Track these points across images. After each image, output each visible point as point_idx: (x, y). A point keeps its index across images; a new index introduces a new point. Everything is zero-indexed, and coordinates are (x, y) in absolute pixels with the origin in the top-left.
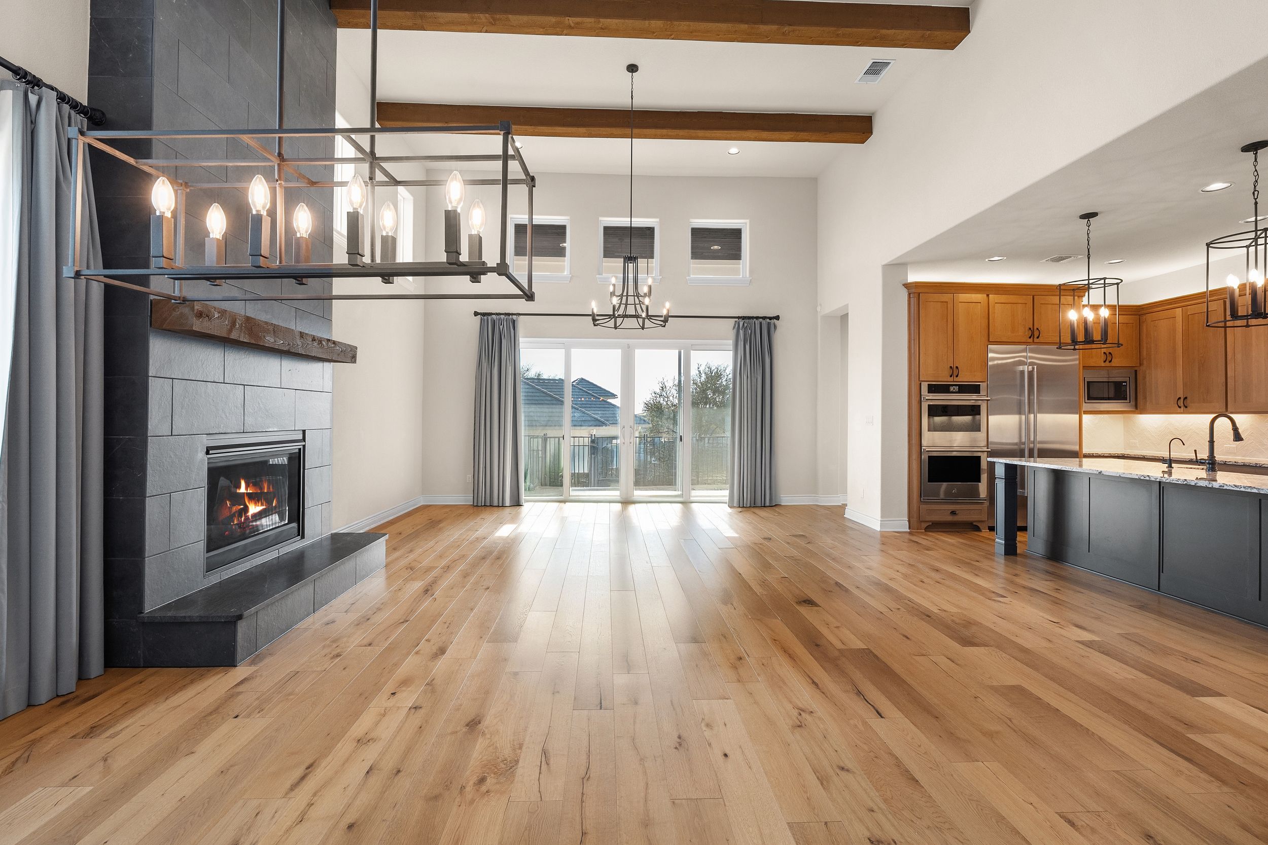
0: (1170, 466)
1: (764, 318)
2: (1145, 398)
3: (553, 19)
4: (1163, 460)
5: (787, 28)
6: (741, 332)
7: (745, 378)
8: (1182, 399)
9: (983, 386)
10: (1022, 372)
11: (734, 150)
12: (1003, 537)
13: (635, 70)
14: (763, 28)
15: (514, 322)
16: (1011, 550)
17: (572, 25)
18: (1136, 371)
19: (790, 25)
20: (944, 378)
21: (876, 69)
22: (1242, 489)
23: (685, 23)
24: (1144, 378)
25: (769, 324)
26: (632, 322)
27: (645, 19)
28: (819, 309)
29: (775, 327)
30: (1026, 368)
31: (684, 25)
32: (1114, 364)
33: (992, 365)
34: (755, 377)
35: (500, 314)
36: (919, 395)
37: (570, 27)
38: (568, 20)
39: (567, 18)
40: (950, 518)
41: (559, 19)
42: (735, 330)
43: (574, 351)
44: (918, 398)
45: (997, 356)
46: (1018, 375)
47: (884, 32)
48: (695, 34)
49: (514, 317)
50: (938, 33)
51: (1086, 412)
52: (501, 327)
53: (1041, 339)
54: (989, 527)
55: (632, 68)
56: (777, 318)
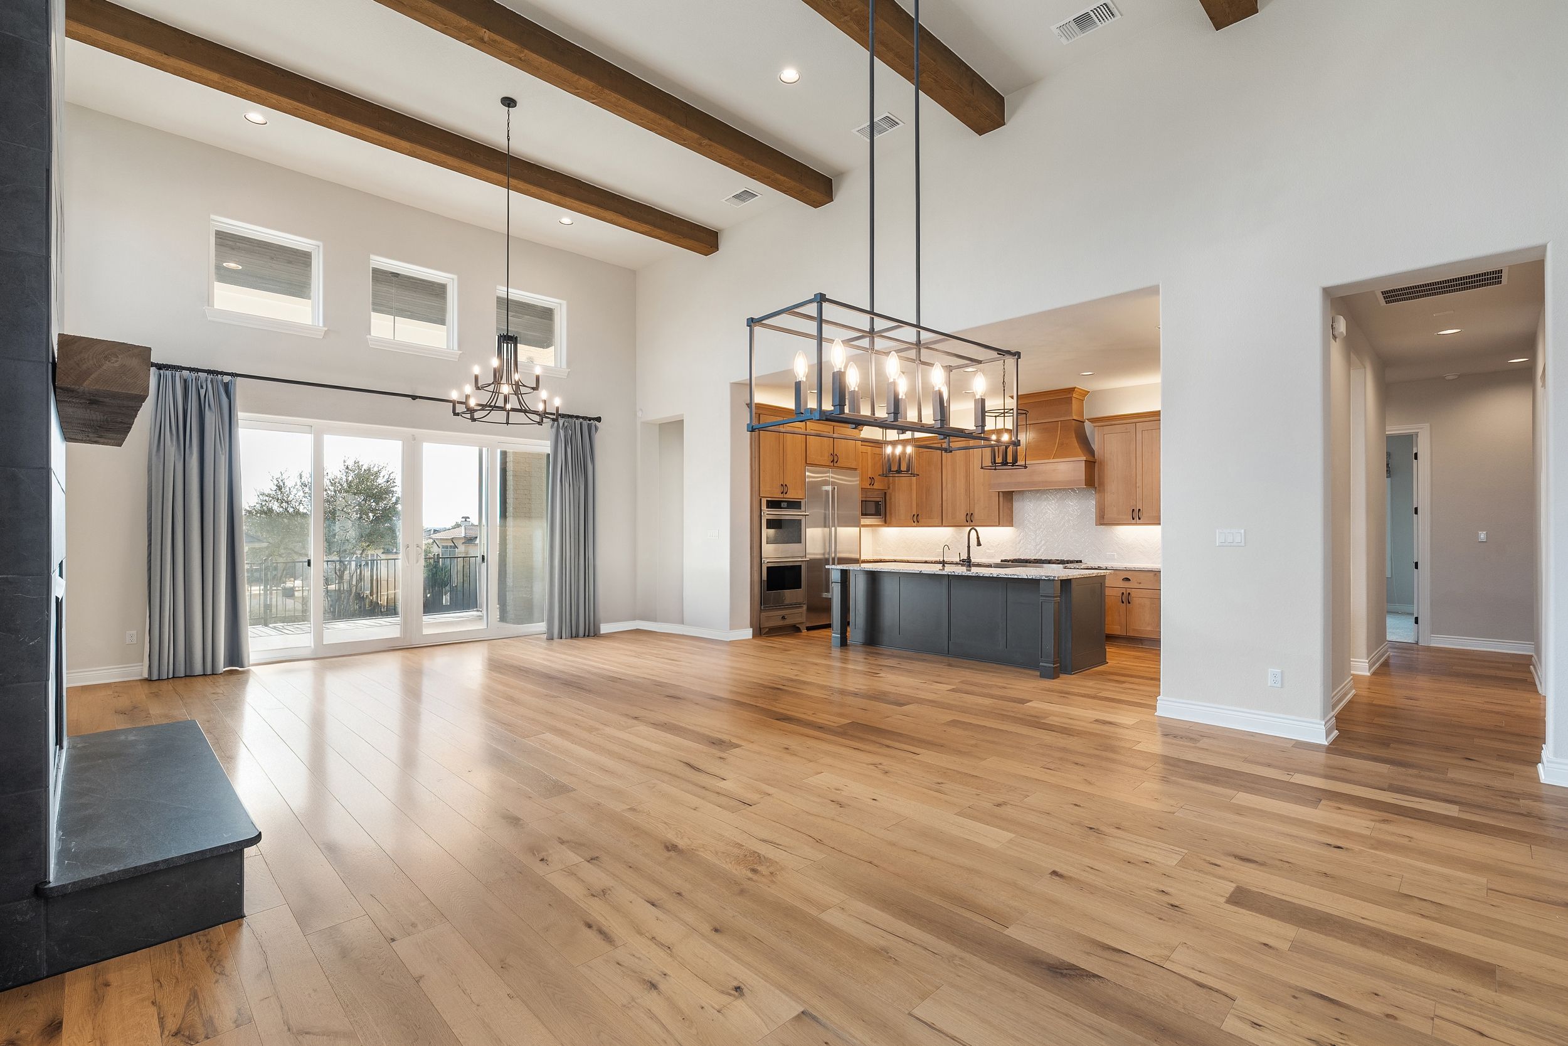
0: (944, 566)
1: (584, 418)
2: (891, 514)
3: (465, 23)
4: (940, 563)
5: (706, 142)
6: (562, 432)
7: (567, 486)
8: (915, 516)
9: (803, 502)
10: (827, 492)
11: (566, 220)
12: (839, 632)
13: (511, 105)
14: (686, 132)
15: (226, 386)
16: (844, 643)
17: (486, 39)
18: (885, 493)
19: (710, 140)
20: (777, 496)
21: (745, 196)
22: (1010, 577)
23: (616, 95)
24: (891, 499)
25: (590, 427)
26: (500, 416)
27: (575, 72)
28: (639, 414)
29: (596, 428)
30: (829, 488)
31: (613, 96)
32: (875, 487)
33: (809, 482)
34: (577, 485)
35: (198, 370)
36: (759, 511)
37: (482, 40)
38: (485, 32)
39: (485, 30)
40: (781, 623)
41: (472, 25)
42: (554, 430)
43: (327, 439)
44: (758, 513)
45: (811, 475)
46: (824, 493)
47: (778, 176)
48: (619, 109)
49: (227, 379)
50: (812, 192)
51: (864, 526)
52: (202, 392)
53: (838, 464)
54: (807, 627)
55: (509, 102)
56: (599, 419)
